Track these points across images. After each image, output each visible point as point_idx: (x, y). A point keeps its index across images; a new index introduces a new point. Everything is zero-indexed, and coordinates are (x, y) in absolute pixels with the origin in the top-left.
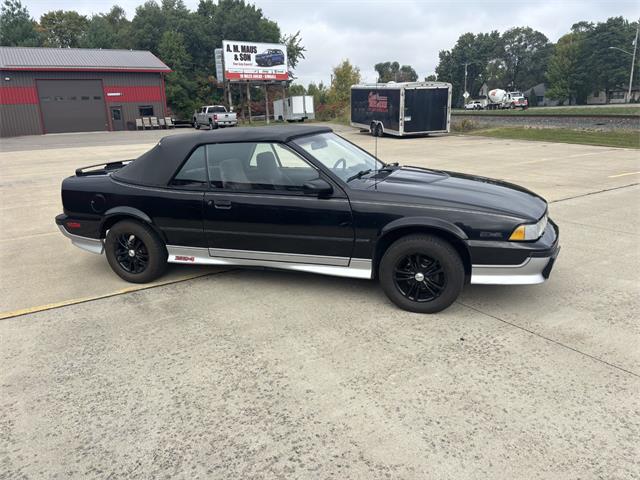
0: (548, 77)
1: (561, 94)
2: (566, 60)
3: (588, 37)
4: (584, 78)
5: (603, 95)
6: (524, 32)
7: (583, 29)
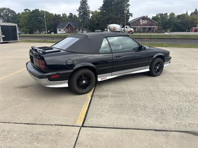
0: (21, 25)
1: (26, 30)
2: (25, 20)
3: (30, 14)
4: (32, 26)
5: (38, 31)
6: (7, 9)
7: (28, 11)
